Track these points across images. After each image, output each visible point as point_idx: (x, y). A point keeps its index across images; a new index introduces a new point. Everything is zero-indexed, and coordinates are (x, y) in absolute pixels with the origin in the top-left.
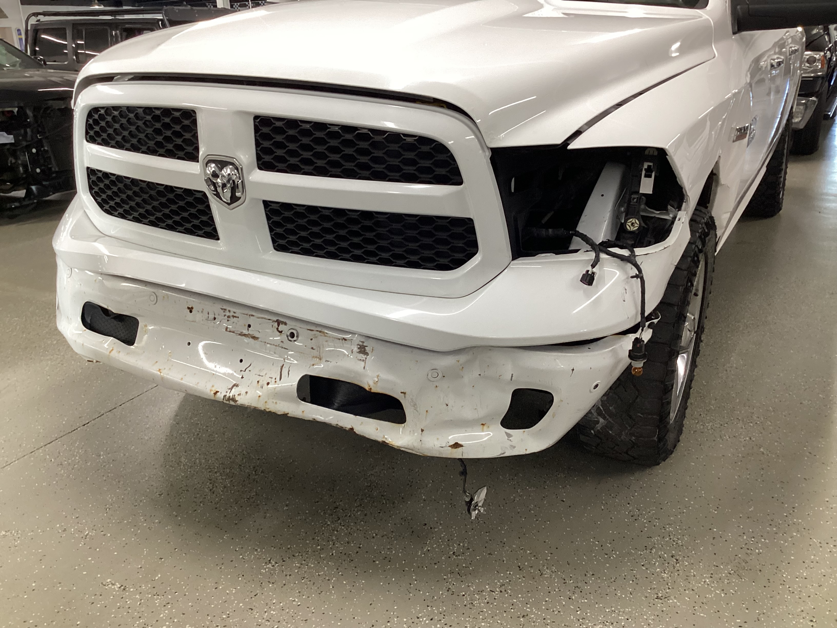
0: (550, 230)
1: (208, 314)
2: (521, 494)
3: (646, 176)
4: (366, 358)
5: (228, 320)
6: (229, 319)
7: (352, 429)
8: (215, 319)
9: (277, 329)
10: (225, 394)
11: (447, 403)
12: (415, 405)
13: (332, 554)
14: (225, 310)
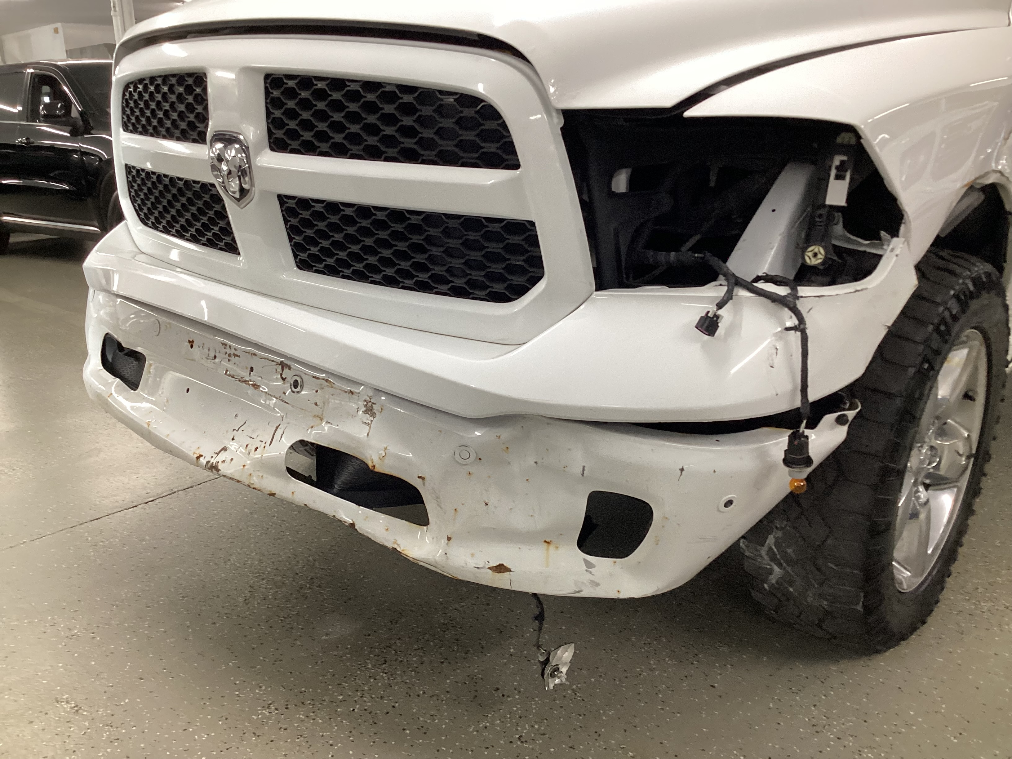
0: (673, 255)
1: (209, 350)
2: (654, 667)
3: (838, 177)
4: (372, 421)
5: (229, 360)
6: (230, 358)
7: (352, 525)
8: (215, 357)
9: (281, 375)
10: (209, 459)
11: (487, 501)
12: (438, 497)
13: (354, 710)
14: (226, 345)
